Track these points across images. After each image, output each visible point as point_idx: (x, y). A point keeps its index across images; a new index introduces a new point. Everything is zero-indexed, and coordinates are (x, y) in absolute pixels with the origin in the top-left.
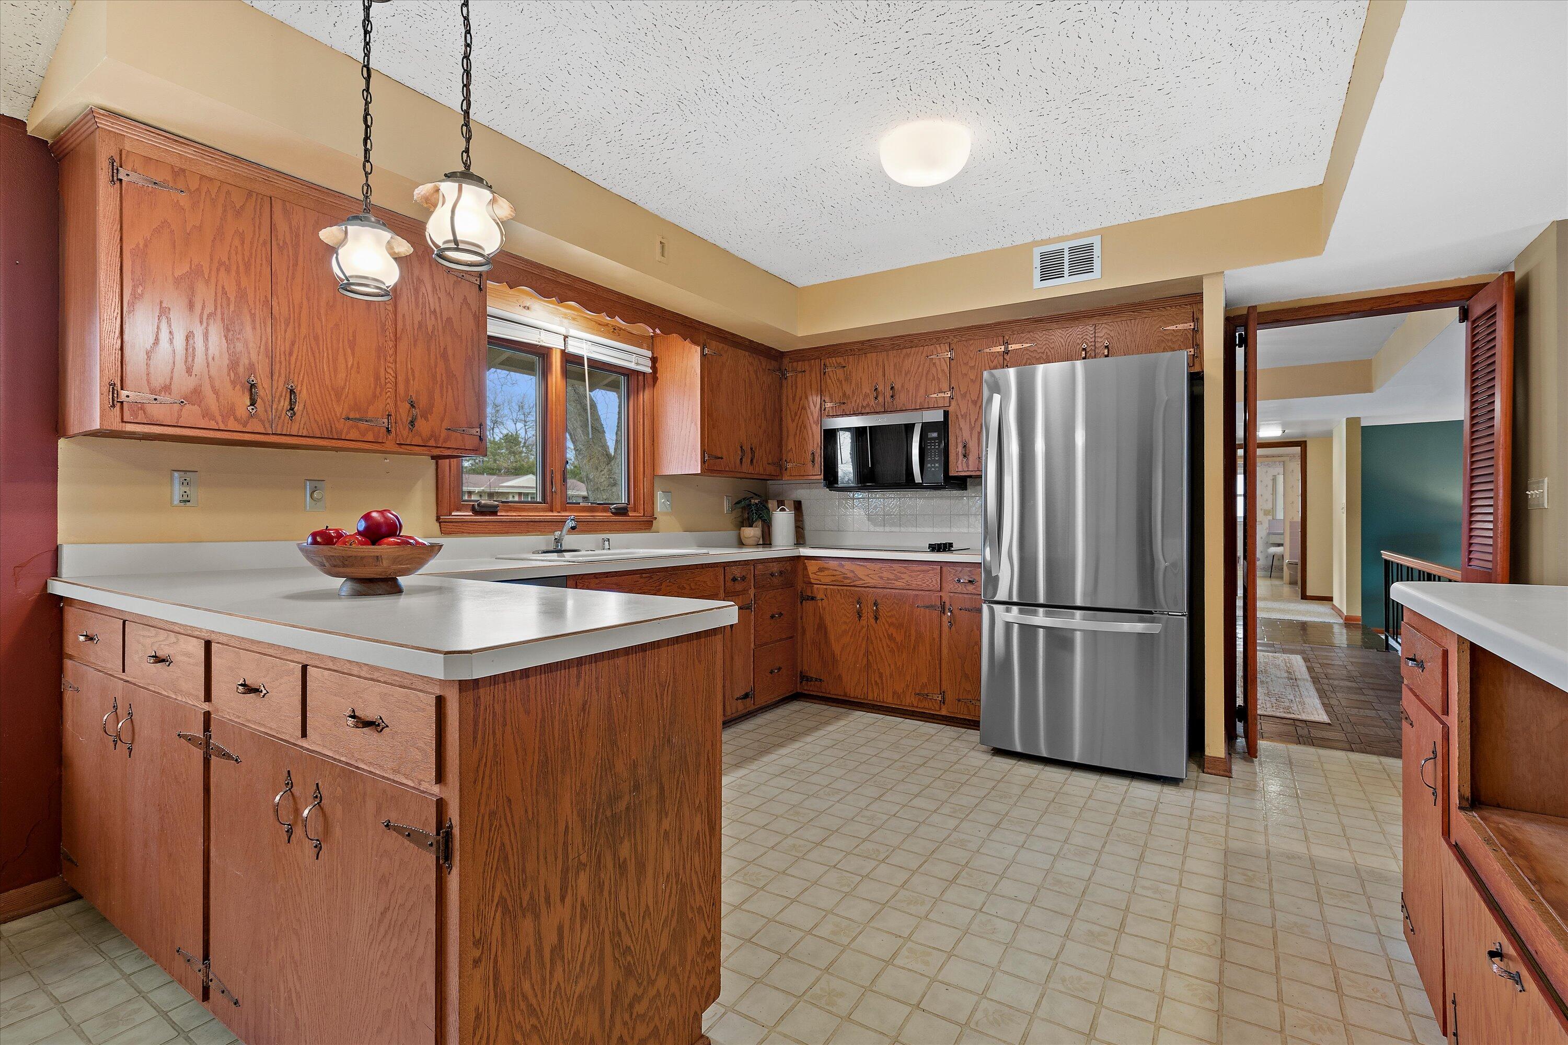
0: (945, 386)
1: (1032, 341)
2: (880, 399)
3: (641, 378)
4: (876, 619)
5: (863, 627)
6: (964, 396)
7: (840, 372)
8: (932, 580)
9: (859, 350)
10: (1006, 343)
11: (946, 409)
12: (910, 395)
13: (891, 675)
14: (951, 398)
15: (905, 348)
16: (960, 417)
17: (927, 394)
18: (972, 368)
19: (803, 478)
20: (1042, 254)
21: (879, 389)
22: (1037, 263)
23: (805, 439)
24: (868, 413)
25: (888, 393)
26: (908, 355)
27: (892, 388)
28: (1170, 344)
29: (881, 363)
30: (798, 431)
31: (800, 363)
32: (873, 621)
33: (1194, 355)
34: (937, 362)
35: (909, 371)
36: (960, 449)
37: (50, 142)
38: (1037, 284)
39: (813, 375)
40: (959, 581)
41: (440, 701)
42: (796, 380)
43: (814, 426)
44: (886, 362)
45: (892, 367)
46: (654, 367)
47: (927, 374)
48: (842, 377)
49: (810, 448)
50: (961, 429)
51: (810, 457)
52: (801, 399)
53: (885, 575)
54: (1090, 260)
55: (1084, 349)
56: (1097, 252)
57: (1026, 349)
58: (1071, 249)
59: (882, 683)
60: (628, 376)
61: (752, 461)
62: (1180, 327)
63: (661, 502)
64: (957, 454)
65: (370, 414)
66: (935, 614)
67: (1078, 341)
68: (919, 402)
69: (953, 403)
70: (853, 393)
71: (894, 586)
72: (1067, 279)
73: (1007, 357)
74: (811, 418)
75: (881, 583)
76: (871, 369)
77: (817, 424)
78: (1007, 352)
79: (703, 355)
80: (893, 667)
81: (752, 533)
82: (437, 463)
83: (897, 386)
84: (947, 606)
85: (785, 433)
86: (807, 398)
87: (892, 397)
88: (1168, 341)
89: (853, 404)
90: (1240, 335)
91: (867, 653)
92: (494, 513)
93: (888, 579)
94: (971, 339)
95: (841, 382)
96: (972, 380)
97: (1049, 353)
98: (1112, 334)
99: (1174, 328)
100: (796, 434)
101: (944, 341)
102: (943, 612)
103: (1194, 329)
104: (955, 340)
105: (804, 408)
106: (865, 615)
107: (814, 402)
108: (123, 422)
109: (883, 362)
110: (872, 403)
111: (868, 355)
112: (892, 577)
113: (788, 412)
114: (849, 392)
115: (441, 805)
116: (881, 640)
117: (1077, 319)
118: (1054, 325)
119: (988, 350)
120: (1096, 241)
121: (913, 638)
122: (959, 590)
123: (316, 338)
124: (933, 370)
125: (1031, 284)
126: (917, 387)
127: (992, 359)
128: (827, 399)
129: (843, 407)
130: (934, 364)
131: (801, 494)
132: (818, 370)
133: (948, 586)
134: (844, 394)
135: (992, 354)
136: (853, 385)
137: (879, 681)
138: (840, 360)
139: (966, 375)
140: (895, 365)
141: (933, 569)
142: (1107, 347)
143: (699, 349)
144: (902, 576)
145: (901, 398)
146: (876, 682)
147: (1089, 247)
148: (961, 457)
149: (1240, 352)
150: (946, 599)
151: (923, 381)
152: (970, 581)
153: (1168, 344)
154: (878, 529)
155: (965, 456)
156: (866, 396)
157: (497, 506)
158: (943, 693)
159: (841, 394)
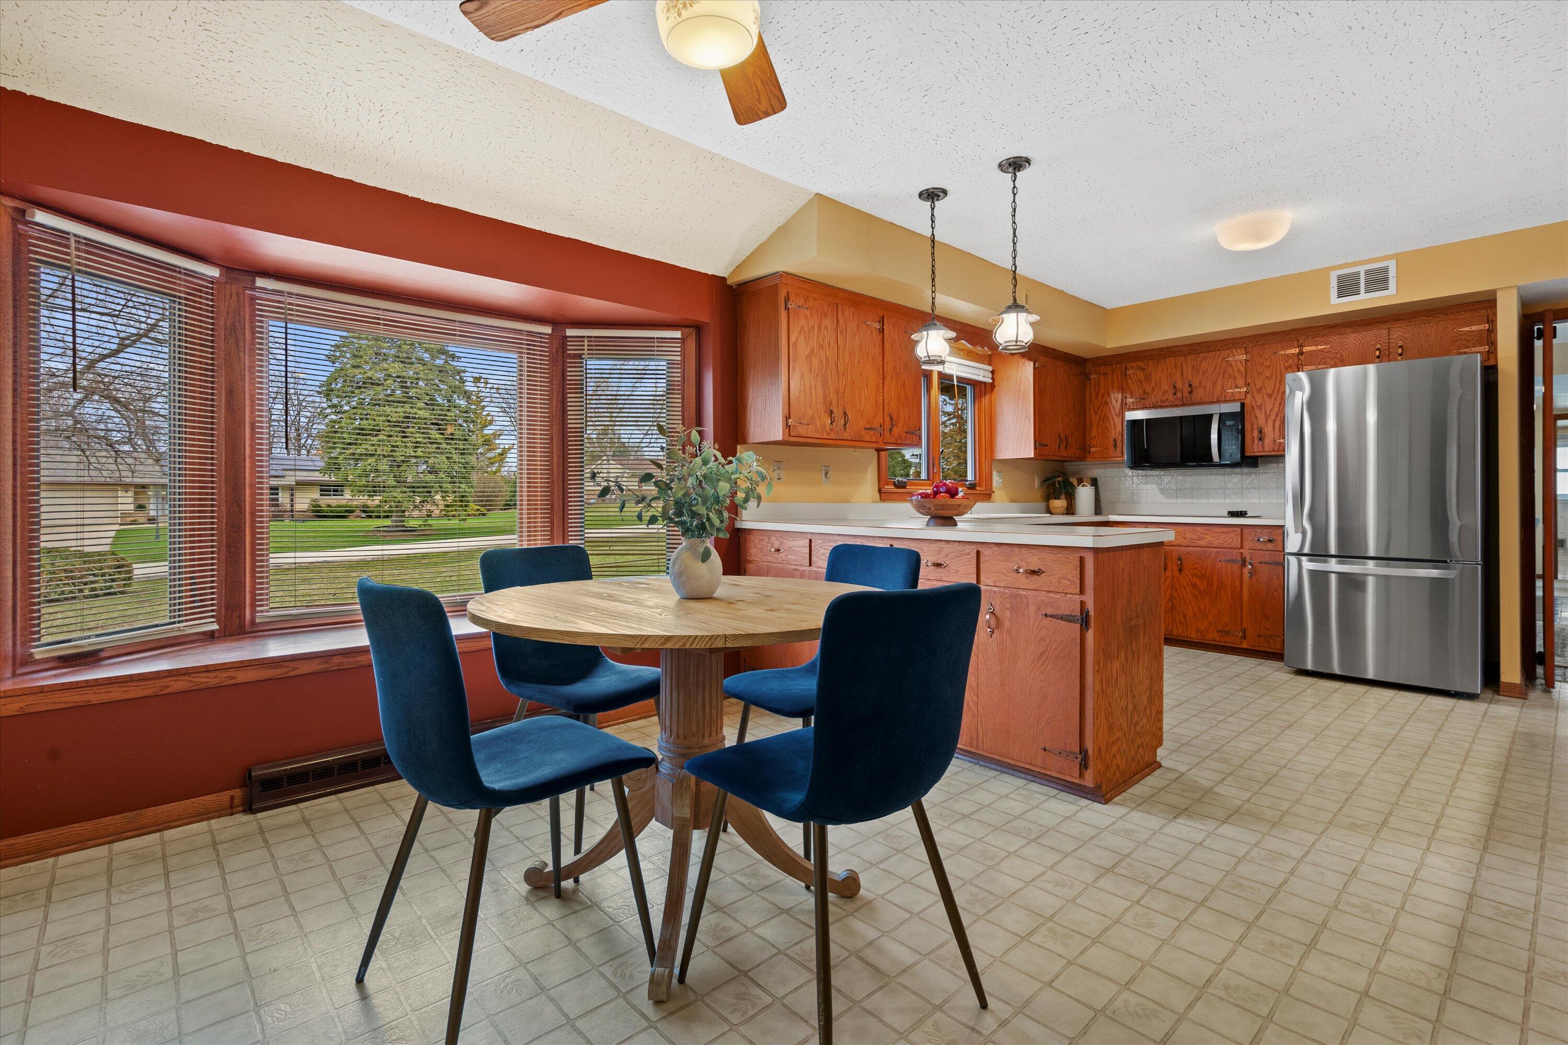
0: (1241, 382)
1: (1327, 344)
2: (1179, 395)
3: (983, 386)
4: (1180, 570)
5: (1168, 578)
6: (1260, 390)
7: (1141, 375)
8: (1233, 539)
9: (1158, 355)
10: (1301, 346)
11: (1243, 401)
12: (1208, 391)
13: (1195, 616)
14: (1247, 392)
15: (1202, 352)
16: (1255, 408)
17: (1223, 389)
18: (1268, 367)
19: (1105, 459)
20: (1339, 277)
21: (1178, 387)
22: (1334, 284)
23: (1107, 428)
24: (1166, 407)
25: (1187, 389)
26: (1205, 358)
27: (1190, 386)
28: (1464, 342)
29: (1179, 365)
30: (1101, 423)
31: (1102, 367)
32: (1177, 573)
33: (1488, 351)
34: (1233, 363)
35: (1206, 371)
36: (1256, 434)
37: (734, 287)
38: (1334, 299)
39: (1115, 376)
40: (1259, 540)
41: (1082, 560)
42: (1099, 381)
43: (1116, 418)
44: (1184, 365)
45: (1190, 369)
46: (993, 379)
47: (1224, 373)
48: (1142, 378)
49: (1113, 436)
50: (1256, 418)
51: (1111, 443)
52: (1103, 396)
53: (1189, 535)
54: (1385, 280)
55: (1378, 349)
56: (1392, 273)
57: (1320, 350)
58: (1367, 272)
59: (1186, 622)
60: (974, 385)
61: (1066, 447)
62: (1474, 328)
63: (996, 479)
64: (1253, 438)
65: (874, 426)
66: (1236, 567)
67: (1372, 343)
68: (1216, 395)
69: (1249, 396)
70: (1153, 390)
71: (1197, 545)
72: (1363, 296)
73: (1302, 358)
74: (1112, 410)
75: (1185, 542)
76: (1169, 371)
77: (1118, 415)
78: (1301, 353)
79: (1035, 368)
80: (1196, 609)
81: (1059, 504)
82: (878, 454)
83: (1195, 383)
84: (1248, 560)
85: (1088, 424)
86: (1109, 395)
87: (1190, 392)
88: (1462, 340)
89: (1153, 398)
90: (1538, 329)
91: (1172, 598)
92: (904, 487)
93: (1192, 539)
94: (1266, 344)
95: (1141, 382)
96: (1267, 377)
97: (1343, 353)
98: (1406, 336)
99: (1468, 329)
100: (1099, 424)
101: (1240, 346)
102: (1244, 563)
103: (1489, 329)
104: (1251, 345)
105: (1106, 403)
106: (1169, 567)
107: (1116, 398)
108: (790, 436)
109: (1182, 365)
110: (1171, 398)
111: (1167, 359)
112: (1195, 537)
113: (1092, 407)
114: (1149, 390)
115: (1082, 603)
116: (1185, 588)
117: (1371, 324)
118: (1349, 330)
119: (1283, 352)
120: (1392, 265)
121: (1215, 585)
122: (1259, 547)
123: (854, 381)
124: (1230, 370)
125: (1328, 299)
126: (1214, 384)
127: (1287, 359)
128: (1128, 396)
129: (1144, 401)
130: (1231, 365)
131: (1097, 472)
132: (1119, 372)
133: (1247, 545)
134: (1144, 392)
135: (1288, 356)
136: (1153, 384)
137: (1183, 620)
138: (1140, 364)
139: (1261, 373)
140: (1193, 367)
141: (1234, 531)
142: (1401, 347)
143: (1032, 363)
144: (1205, 537)
145: (1199, 394)
146: (1180, 621)
147: (1385, 270)
148: (1256, 440)
149: (1538, 344)
150: (1247, 554)
151: (1220, 379)
152: (1270, 541)
153: (1461, 345)
154: (1170, 501)
155: (1260, 440)
156: (1165, 392)
157: (906, 483)
158: (1244, 631)
159: (1141, 391)
